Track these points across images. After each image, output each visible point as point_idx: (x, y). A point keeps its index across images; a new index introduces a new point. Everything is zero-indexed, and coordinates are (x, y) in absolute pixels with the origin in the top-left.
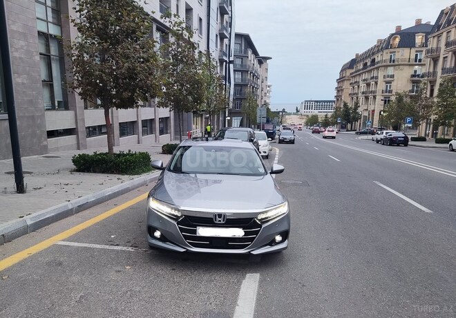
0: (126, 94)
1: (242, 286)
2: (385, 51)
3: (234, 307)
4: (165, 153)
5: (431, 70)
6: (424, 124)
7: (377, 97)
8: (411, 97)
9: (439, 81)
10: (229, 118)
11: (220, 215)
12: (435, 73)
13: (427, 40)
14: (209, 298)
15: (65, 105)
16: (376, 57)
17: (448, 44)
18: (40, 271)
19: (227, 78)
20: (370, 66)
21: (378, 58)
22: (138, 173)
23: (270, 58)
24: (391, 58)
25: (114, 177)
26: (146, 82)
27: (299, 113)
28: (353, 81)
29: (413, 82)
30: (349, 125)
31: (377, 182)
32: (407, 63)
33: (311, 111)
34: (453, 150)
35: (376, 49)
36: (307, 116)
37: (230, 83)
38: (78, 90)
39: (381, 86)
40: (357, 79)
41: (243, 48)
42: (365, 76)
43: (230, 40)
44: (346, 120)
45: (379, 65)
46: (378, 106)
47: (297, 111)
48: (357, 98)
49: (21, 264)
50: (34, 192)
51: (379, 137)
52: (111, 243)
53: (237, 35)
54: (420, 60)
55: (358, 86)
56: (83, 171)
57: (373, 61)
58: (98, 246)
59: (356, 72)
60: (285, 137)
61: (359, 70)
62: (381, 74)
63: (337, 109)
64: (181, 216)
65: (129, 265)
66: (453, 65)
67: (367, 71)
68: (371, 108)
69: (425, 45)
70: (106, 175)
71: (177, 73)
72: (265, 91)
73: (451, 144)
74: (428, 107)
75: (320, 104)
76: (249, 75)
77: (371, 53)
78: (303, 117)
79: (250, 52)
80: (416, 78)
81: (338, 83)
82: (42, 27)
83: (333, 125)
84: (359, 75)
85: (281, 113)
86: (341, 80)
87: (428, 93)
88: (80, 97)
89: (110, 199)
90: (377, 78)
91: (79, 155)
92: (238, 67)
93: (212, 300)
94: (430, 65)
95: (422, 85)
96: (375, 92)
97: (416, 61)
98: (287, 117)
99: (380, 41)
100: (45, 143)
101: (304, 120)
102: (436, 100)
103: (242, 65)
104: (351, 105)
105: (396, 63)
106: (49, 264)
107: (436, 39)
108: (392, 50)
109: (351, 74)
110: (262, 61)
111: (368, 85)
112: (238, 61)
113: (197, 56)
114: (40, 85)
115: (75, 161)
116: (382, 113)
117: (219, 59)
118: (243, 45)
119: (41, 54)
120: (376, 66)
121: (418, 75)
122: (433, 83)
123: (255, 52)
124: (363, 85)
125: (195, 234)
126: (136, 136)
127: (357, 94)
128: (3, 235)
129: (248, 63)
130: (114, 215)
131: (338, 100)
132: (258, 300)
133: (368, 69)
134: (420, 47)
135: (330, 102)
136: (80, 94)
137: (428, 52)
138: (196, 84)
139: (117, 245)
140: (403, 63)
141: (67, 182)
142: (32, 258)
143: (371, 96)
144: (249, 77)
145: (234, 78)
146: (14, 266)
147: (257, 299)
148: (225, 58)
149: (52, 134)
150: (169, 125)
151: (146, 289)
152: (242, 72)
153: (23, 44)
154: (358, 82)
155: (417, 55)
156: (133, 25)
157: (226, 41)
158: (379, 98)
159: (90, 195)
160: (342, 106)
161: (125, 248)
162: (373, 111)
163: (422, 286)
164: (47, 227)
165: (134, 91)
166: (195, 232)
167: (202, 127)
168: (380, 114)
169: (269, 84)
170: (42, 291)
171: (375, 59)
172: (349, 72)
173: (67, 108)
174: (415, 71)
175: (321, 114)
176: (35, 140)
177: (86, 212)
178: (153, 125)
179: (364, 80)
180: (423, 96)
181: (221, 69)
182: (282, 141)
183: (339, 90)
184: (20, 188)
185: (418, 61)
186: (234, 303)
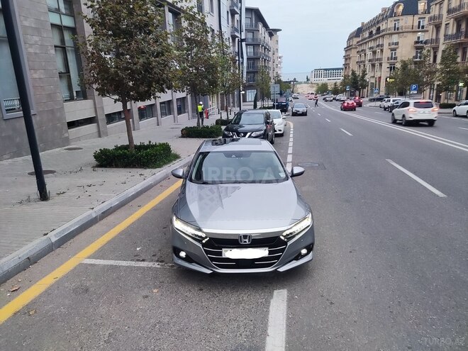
0: (143, 89)
1: (271, 308)
2: (390, 19)
3: (265, 339)
4: (184, 137)
5: (434, 37)
6: (429, 90)
7: (383, 65)
8: (416, 63)
9: (442, 47)
10: (243, 92)
11: (245, 236)
12: (437, 40)
13: (429, 7)
14: (239, 327)
15: (83, 95)
16: (381, 26)
17: (449, 11)
18: (67, 302)
19: (240, 53)
20: (376, 34)
21: (383, 26)
22: (160, 166)
23: (279, 30)
24: (395, 27)
25: (136, 172)
26: (162, 76)
27: (310, 82)
28: (360, 49)
29: (417, 48)
30: (357, 92)
31: (389, 161)
32: (410, 30)
33: (320, 79)
34: (457, 116)
35: (381, 18)
36: (318, 84)
37: (243, 58)
38: (95, 86)
39: (387, 53)
40: (364, 47)
41: (254, 22)
42: (371, 44)
43: (241, 16)
44: (354, 87)
45: (384, 33)
46: (384, 73)
47: (308, 80)
48: (364, 65)
49: (47, 293)
50: (57, 199)
51: (386, 105)
52: (137, 258)
53: (248, 10)
54: (423, 27)
55: (365, 54)
56: (105, 166)
57: (379, 29)
58: (124, 263)
59: (362, 40)
60: (298, 109)
61: (365, 39)
62: (386, 42)
63: (346, 77)
64: (206, 237)
65: (155, 287)
66: (455, 32)
67: (373, 40)
68: (378, 75)
69: (428, 11)
70: (128, 170)
71: (192, 58)
72: (276, 62)
73: (454, 110)
74: (432, 73)
75: (329, 71)
76: (261, 49)
77: (377, 21)
78: (314, 85)
79: (260, 25)
80: (419, 45)
81: (346, 51)
82: (55, 19)
83: (342, 92)
84: (366, 43)
85: (292, 83)
86: (348, 49)
87: (432, 60)
88: (98, 92)
89: (133, 199)
90: (382, 45)
91: (100, 150)
92: (250, 41)
93: (242, 329)
94: (433, 32)
95: (425, 52)
96: (380, 59)
97: (419, 28)
98: (298, 86)
99: (384, 10)
100: (66, 135)
101: (315, 89)
102: (438, 67)
103: (253, 39)
104: (359, 73)
105: (400, 31)
106: (75, 291)
107: (438, 6)
108: (396, 18)
109: (358, 42)
110: (272, 33)
111: (374, 53)
112: (250, 35)
113: (210, 40)
114: (57, 78)
115: (97, 157)
116: (388, 79)
117: (232, 36)
118: (254, 19)
119: (55, 47)
120: (381, 34)
121: (421, 41)
122: (436, 49)
123: (265, 25)
124: (369, 53)
125: (221, 255)
126: (155, 118)
127: (364, 62)
128: (28, 258)
129: (260, 36)
130: (138, 219)
131: (346, 68)
132: (289, 326)
133: (374, 37)
134: (422, 13)
135: (338, 69)
136: (97, 90)
137: (430, 19)
138: (211, 68)
139: (143, 260)
140: (406, 30)
141: (90, 182)
142: (59, 284)
143: (377, 64)
144: (260, 51)
145: (247, 51)
146: (40, 296)
147: (287, 325)
148: (236, 34)
149: (72, 125)
150: (186, 104)
151: (174, 320)
152: (254, 45)
153: (38, 40)
154: (365, 50)
155: (419, 22)
156: (145, 18)
157: (237, 17)
158: (385, 65)
159: (114, 199)
160: (350, 74)
161: (151, 264)
162: (380, 78)
163: (446, 295)
164: (72, 240)
165: (150, 86)
166: (220, 254)
167: (218, 104)
168: (386, 81)
169: (280, 55)
170: (70, 329)
171: (380, 27)
172: (356, 40)
173: (85, 98)
174: (419, 38)
175: (331, 82)
176: (56, 134)
177: (111, 218)
178: (171, 106)
179: (371, 48)
180: (427, 63)
181: (234, 46)
182: (295, 114)
183: (347, 58)
184: (44, 196)
185: (421, 28)
186: (264, 333)
